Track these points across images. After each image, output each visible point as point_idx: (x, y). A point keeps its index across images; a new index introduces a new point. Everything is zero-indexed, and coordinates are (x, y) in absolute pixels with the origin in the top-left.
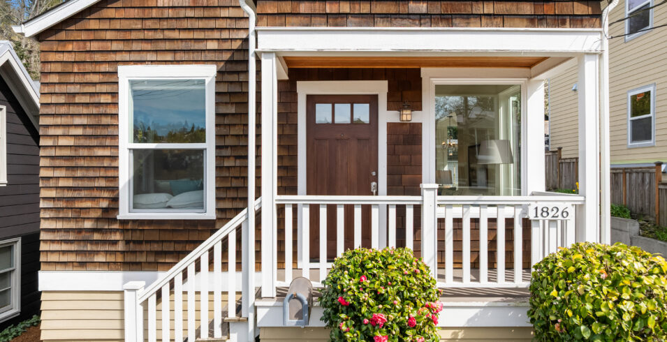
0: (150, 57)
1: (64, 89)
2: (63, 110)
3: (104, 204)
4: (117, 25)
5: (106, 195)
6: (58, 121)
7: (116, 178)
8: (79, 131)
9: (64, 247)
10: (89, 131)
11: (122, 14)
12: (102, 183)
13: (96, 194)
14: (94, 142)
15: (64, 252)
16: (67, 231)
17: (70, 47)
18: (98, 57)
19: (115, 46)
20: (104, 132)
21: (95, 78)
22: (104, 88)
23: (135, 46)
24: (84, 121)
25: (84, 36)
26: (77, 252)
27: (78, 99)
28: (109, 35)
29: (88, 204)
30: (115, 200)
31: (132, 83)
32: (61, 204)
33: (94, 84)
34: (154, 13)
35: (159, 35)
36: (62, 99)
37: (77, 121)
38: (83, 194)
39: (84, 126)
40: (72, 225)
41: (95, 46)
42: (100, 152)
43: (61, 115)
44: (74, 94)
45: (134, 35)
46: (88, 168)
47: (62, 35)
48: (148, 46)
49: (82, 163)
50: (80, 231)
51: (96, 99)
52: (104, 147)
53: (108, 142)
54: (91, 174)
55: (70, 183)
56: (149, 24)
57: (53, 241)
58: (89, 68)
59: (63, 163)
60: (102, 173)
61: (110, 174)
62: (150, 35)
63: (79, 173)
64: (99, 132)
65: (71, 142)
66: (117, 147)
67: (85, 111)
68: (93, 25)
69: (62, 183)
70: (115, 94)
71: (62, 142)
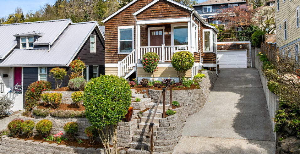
0: (123, 25)
1: (109, 31)
2: (109, 35)
3: (115, 51)
4: (118, 19)
5: (116, 50)
6: (108, 37)
7: (117, 47)
8: (111, 39)
9: (109, 59)
10: (113, 39)
11: (118, 17)
12: (115, 48)
13: (114, 50)
14: (114, 40)
15: (109, 60)
16: (109, 56)
17: (110, 24)
18: (114, 25)
19: (117, 23)
20: (116, 39)
21: (114, 29)
22: (115, 31)
23: (121, 23)
24: (112, 37)
25: (112, 22)
26: (111, 60)
27: (111, 33)
28: (116, 21)
29: (113, 52)
30: (117, 51)
31: (120, 30)
32: (108, 52)
33: (114, 30)
34: (124, 17)
35: (125, 21)
36: (109, 33)
37: (111, 37)
38: (112, 50)
39: (112, 38)
40: (110, 55)
41: (114, 23)
42: (115, 42)
43: (108, 36)
44: (111, 32)
45: (120, 21)
46: (113, 45)
47: (109, 22)
48: (122, 23)
49: (112, 44)
50: (111, 56)
51: (114, 33)
52: (115, 41)
53: (116, 40)
54: (113, 46)
55: (110, 48)
56: (123, 19)
57: (107, 58)
58: (113, 27)
59: (109, 44)
60: (115, 46)
61: (116, 46)
62: (123, 21)
63: (111, 46)
64: (114, 39)
65: (110, 41)
66: (117, 41)
67: (112, 35)
68: (114, 20)
69: (109, 48)
70: (117, 32)
71: (109, 41)
